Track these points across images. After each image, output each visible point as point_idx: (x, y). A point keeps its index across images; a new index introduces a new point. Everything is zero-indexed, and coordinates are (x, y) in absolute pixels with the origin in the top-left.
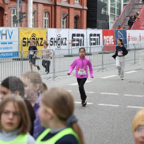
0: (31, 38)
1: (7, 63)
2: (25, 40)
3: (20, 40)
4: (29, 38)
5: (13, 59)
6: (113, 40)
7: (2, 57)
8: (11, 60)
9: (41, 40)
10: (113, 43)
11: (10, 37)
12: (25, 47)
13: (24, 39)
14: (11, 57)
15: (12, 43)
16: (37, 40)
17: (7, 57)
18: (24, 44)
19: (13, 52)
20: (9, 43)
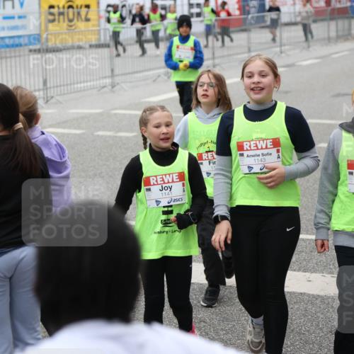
0: (66, 6)
1: (18, 59)
2: (52, 10)
3: (43, 10)
4: (61, 6)
5: (31, 51)
6: (237, 6)
7: (8, 46)
8: (27, 52)
9: (86, 9)
10: (237, 12)
11: (22, 4)
12: (54, 23)
13: (52, 7)
14: (26, 45)
15: (25, 17)
16: (79, 10)
17: (17, 46)
18: (51, 17)
19: (29, 36)
20: (20, 17)
